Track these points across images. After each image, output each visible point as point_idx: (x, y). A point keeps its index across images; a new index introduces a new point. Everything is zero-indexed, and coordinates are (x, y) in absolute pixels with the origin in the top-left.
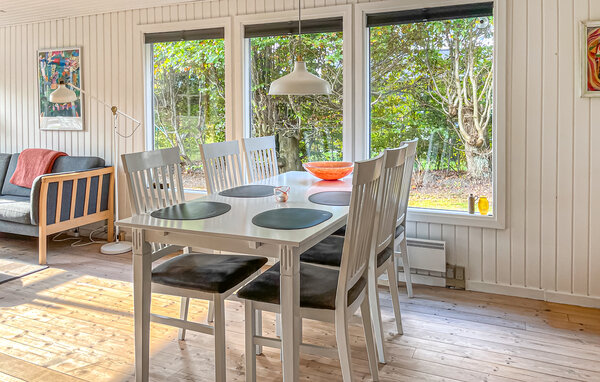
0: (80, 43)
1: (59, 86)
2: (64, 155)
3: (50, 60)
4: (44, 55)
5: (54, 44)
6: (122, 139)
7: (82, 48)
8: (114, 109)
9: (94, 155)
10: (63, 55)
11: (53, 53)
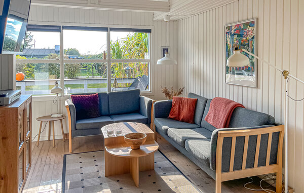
0: (255, 15)
1: (234, 52)
2: (241, 106)
3: (233, 32)
4: (229, 28)
5: (236, 20)
6: (292, 102)
7: (257, 19)
8: (285, 73)
9: (265, 112)
10: (242, 27)
11: (236, 26)
